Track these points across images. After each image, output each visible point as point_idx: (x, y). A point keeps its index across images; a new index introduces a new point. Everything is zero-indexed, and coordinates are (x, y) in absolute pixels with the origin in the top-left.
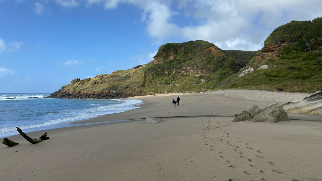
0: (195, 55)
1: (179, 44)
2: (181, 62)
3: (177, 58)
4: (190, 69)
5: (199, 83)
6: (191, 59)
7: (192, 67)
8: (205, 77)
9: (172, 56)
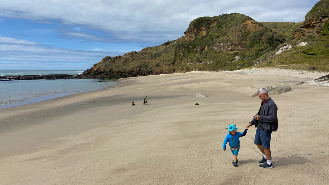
0: (230, 30)
1: (212, 18)
2: (214, 37)
3: (210, 34)
4: (224, 45)
5: (233, 60)
6: (225, 34)
7: (226, 43)
8: (240, 54)
9: (204, 32)
